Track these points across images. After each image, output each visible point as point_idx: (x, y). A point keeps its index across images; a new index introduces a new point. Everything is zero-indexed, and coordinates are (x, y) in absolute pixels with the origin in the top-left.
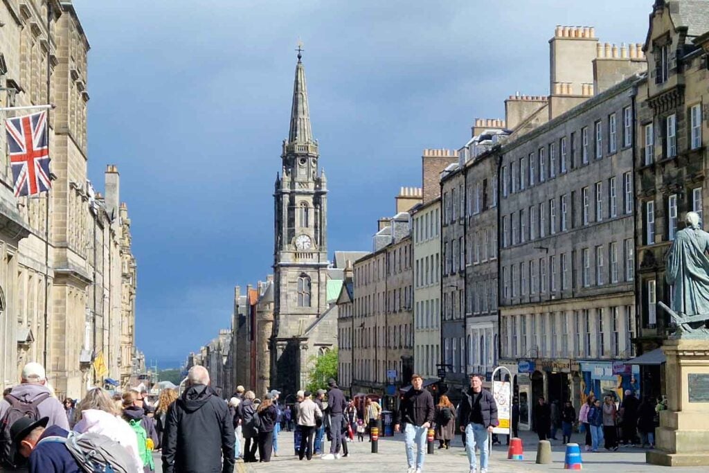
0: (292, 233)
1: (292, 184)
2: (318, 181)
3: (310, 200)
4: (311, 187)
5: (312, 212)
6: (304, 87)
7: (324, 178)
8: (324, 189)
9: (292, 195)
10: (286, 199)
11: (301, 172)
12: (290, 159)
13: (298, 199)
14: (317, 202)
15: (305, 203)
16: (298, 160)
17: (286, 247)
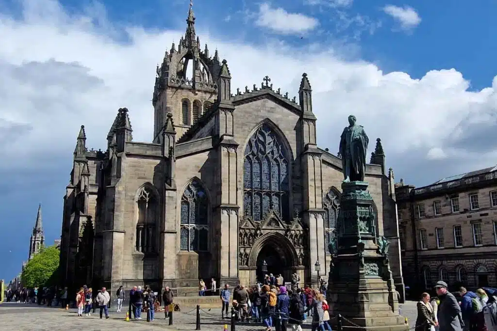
0: (34, 251)
1: (35, 238)
2: (42, 237)
3: (40, 242)
4: (40, 239)
5: (40, 245)
6: (40, 214)
7: (44, 237)
8: (44, 240)
9: (35, 241)
10: (33, 242)
11: (38, 235)
12: (35, 232)
13: (36, 242)
14: (41, 243)
15: (38, 243)
16: (37, 232)
17: (32, 254)
